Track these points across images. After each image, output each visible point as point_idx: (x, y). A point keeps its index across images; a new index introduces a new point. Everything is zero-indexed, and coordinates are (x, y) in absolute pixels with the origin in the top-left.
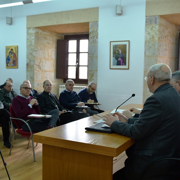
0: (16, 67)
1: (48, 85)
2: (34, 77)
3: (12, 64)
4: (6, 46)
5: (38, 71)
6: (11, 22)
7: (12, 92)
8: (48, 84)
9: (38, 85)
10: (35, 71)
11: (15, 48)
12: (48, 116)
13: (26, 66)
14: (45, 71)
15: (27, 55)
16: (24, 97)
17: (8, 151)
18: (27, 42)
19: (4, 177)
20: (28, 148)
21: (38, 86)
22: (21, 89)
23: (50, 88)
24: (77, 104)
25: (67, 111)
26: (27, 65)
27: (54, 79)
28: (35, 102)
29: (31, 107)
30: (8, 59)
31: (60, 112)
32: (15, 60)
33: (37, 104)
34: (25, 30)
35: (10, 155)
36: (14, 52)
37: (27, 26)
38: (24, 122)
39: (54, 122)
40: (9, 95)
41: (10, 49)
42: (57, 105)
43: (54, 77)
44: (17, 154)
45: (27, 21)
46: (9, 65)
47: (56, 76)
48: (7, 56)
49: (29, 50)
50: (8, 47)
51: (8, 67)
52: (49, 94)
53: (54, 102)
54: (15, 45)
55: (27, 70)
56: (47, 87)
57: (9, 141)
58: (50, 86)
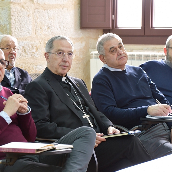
1: (61, 53)
2: (10, 28)
5: (23, 7)
8: (63, 51)
9: (25, 51)
10: (12, 6)
12: (61, 148)
14: (46, 8)
21: (24, 54)
23: (67, 64)
24: (146, 109)
25: (122, 131)
27: (72, 30)
28: (21, 104)
29: (9, 121)
31: (100, 137)
33: (28, 109)
39: (79, 167)
42: (87, 114)
43: (73, 25)
47: (78, 22)
52: (64, 79)
53: (79, 105)
56: (59, 59)
58: (67, 58)
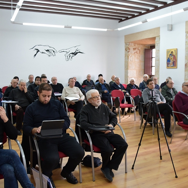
0: (176, 67)
3: (172, 65)
4: (167, 50)
6: (172, 28)
7: (173, 89)
11: (175, 50)
13: (184, 66)
15: (186, 56)
16: (186, 94)
17: (169, 140)
18: (186, 44)
19: (167, 161)
20: (186, 140)
22: (183, 87)
26: (186, 65)
30: (168, 61)
32: (174, 61)
34: (184, 34)
35: (171, 143)
36: (174, 54)
37: (186, 30)
38: (185, 116)
40: (170, 91)
41: (171, 52)
44: (177, 143)
45: (186, 26)
46: (169, 65)
48: (168, 58)
49: (187, 51)
50: (169, 50)
51: (168, 68)
54: (175, 48)
55: (185, 70)
57: (169, 132)
